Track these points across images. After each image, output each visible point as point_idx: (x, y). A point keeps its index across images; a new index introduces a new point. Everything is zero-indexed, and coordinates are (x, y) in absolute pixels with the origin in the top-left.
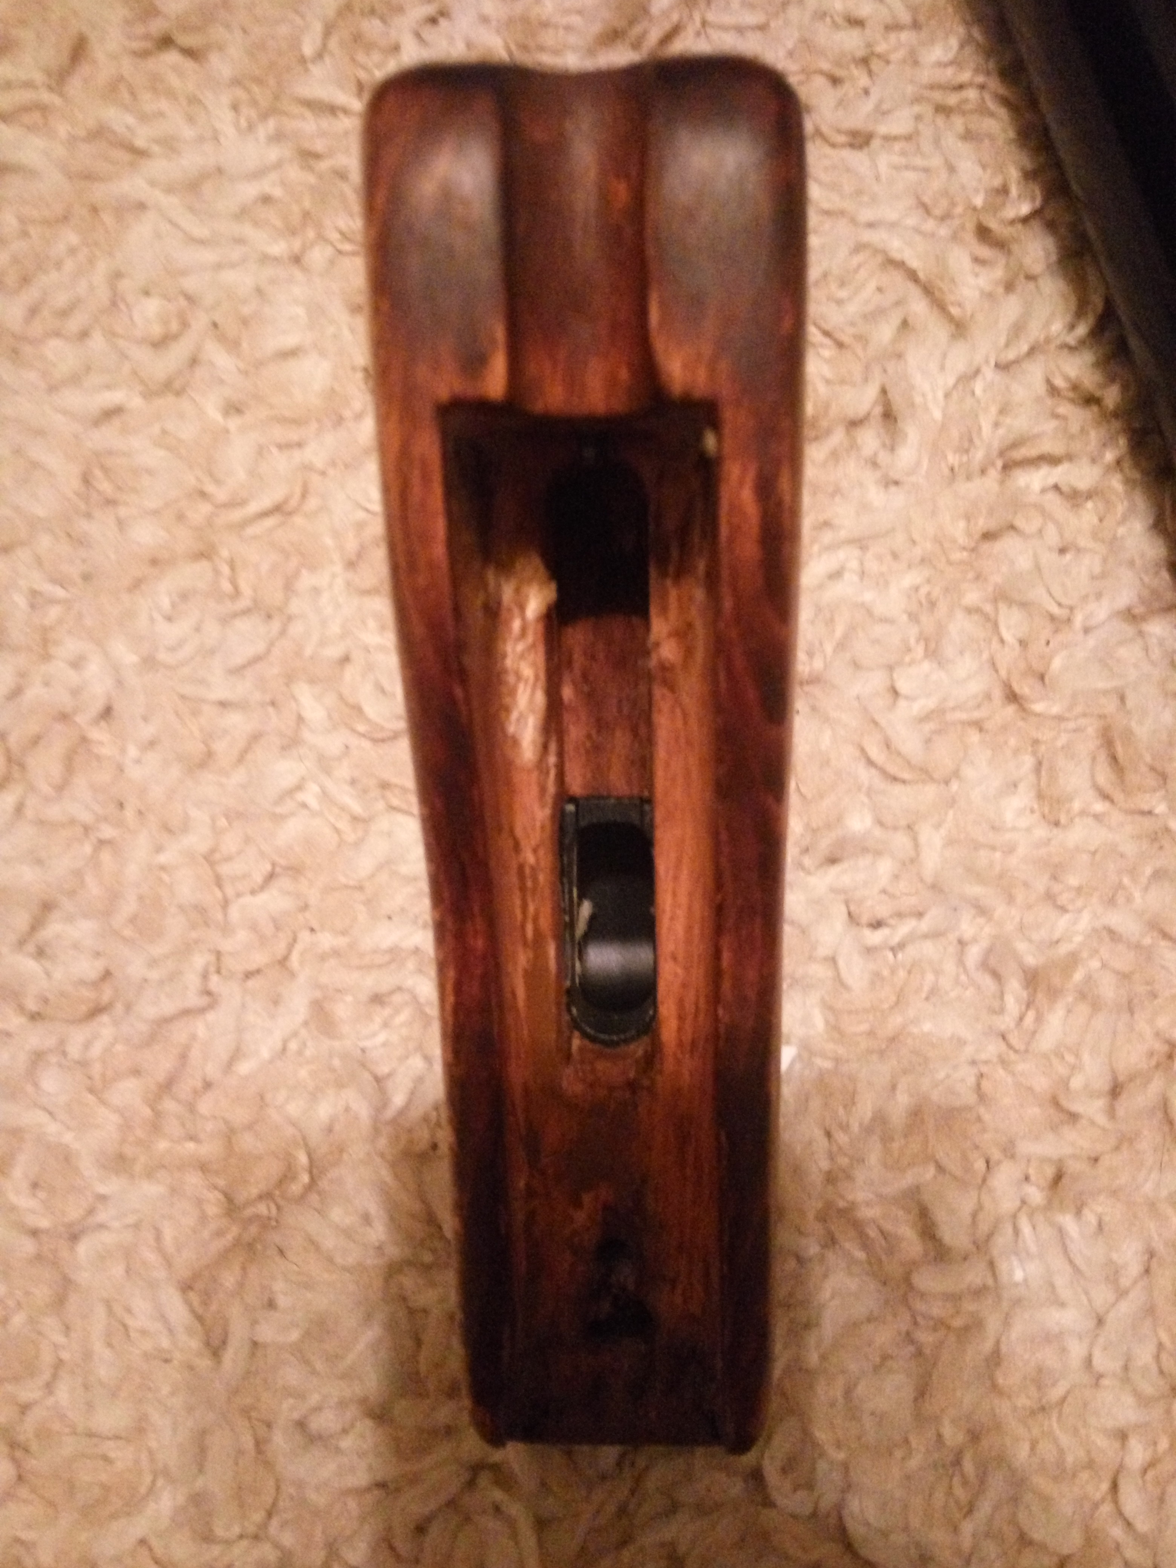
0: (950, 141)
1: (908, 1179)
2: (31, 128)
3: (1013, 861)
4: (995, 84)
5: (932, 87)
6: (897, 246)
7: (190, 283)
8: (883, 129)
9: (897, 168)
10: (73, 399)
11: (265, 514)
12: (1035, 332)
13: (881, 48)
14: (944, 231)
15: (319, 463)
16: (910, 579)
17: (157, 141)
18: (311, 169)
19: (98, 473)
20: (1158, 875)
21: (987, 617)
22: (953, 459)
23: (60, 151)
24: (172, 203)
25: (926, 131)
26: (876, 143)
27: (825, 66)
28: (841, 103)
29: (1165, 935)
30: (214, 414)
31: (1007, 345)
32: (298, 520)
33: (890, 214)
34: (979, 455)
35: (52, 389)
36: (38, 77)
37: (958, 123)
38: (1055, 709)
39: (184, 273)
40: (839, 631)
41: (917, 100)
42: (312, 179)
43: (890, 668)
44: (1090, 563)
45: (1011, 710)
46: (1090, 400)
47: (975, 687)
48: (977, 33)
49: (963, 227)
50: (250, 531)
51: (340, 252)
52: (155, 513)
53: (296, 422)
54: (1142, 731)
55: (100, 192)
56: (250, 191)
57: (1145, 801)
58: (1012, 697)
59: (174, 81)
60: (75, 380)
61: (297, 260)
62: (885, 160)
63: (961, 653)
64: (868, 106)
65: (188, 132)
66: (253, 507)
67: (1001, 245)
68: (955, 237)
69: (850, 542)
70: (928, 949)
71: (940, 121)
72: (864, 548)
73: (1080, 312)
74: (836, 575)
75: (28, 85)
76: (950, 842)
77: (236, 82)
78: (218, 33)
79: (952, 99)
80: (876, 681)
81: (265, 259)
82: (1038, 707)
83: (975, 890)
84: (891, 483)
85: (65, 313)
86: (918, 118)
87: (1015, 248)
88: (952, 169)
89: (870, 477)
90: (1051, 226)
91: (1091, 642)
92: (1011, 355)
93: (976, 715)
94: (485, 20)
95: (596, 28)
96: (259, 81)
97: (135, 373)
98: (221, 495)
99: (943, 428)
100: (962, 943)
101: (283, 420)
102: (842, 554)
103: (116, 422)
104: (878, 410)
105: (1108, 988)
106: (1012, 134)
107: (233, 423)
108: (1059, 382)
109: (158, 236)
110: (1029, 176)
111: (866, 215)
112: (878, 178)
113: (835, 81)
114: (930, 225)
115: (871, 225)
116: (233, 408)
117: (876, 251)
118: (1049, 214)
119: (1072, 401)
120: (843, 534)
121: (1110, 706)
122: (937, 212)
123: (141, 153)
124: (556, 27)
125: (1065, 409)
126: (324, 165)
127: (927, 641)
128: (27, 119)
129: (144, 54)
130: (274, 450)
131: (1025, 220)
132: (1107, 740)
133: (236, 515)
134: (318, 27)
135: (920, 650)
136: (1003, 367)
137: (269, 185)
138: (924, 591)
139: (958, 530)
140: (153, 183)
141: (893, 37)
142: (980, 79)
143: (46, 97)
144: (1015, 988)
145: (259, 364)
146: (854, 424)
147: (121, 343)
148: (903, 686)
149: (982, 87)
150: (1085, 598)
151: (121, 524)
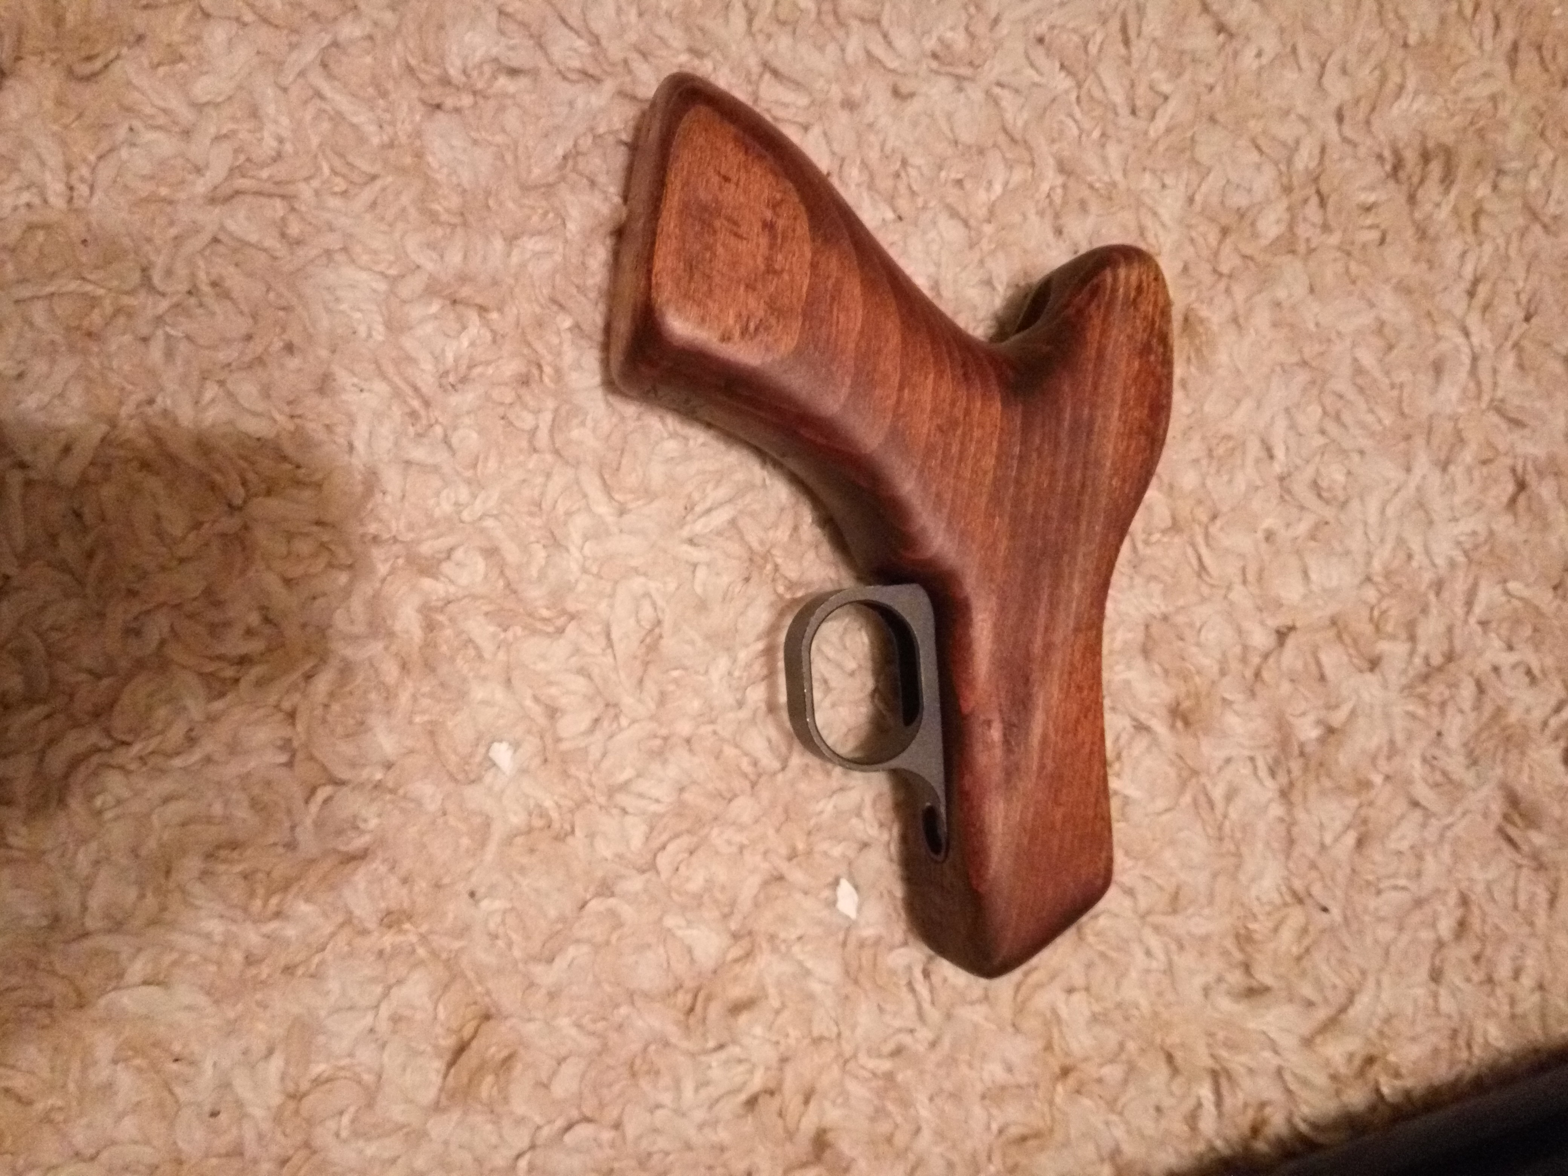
0: (1434, 1039)
1: (772, 991)
2: (1465, 390)
3: (964, 1069)
4: (1470, 1073)
5: (1471, 1029)
6: (1363, 1000)
7: (1355, 504)
8: (1443, 992)
9: (1415, 1001)
10: (1281, 424)
11: (1200, 559)
12: (1303, 1093)
13: (1499, 992)
14: (1372, 1033)
15: (1233, 596)
16: (1144, 1003)
17: (1453, 481)
18: (1430, 586)
19: (1231, 444)
20: (951, 1165)
21: (1117, 1055)
22: (1221, 1035)
23: (1448, 410)
24: (1410, 491)
25: (1440, 1022)
26: (1433, 986)
27: (1489, 951)
28: (1461, 962)
29: (914, 1169)
30: (1267, 523)
31: (1295, 1075)
32: (1195, 580)
33: (1385, 996)
34: (1224, 1053)
35: (1287, 410)
36: (1500, 394)
37: (1445, 1045)
38: (1058, 1100)
39: (1362, 499)
40: (1113, 954)
41: (1462, 1015)
42: (1423, 588)
43: (1087, 989)
44: (1149, 1126)
45: (1057, 1070)
46: (1255, 1131)
47: (1074, 1046)
48: (1507, 1060)
49: (1374, 1045)
50: (1190, 551)
51: (1372, 609)
52: (1204, 485)
53: (1260, 578)
54: (1043, 1159)
55: (1419, 441)
56: (1416, 545)
57: (997, 1158)
58: (1065, 1072)
59: (1494, 492)
60: (1293, 426)
61: (1368, 579)
62: (1420, 992)
63: (1095, 1038)
64: (1458, 981)
65: (1458, 500)
66: (1204, 551)
67: (1361, 1073)
68: (1368, 1040)
69: (1170, 963)
70: (911, 1008)
71: (1447, 1032)
72: (1165, 972)
73: (1314, 1126)
74: (1148, 953)
75: (1495, 384)
76: (976, 1026)
77: (1491, 533)
78: (1525, 521)
79: (1461, 1042)
80: (1079, 980)
81: (1369, 555)
82: (1060, 1088)
83: (947, 1042)
84: (1206, 991)
85: (1338, 418)
86: (1449, 1017)
87: (1360, 1082)
88: (1414, 1039)
89: (1210, 978)
90: (1373, 1109)
91: (1101, 1126)
92: (1288, 1077)
93: (1056, 1048)
94: (1528, 710)
95: (1519, 789)
96: (1491, 551)
97: (1297, 467)
98: (1214, 529)
99: (1243, 1030)
100: (912, 1031)
101: (1261, 572)
102: (1162, 957)
103: (1263, 454)
104: (1254, 984)
105: (884, 1127)
106: (1436, 1082)
107: (1260, 535)
108: (1268, 1110)
109: (1388, 482)
110: (1407, 1094)
111: (1386, 980)
112: (1409, 987)
113: (1477, 958)
114: (1376, 1023)
115: (1378, 983)
116: (1269, 536)
117: (1360, 984)
118: (1381, 1107)
119: (1255, 1119)
120: (1175, 958)
121: (1059, 1136)
122: (1386, 1029)
123: (1444, 466)
124: (1521, 760)
125: (1251, 1113)
126: (1432, 597)
127: (1105, 1015)
128: (1472, 385)
129: (1513, 470)
130: (1241, 564)
131: (1378, 1091)
132: (1037, 1135)
133: (1200, 540)
134: (1526, 593)
135: (1097, 1008)
136: (1279, 1072)
137: (1419, 559)
138: (1136, 1012)
139: (1173, 1039)
140: (1424, 477)
141: (1505, 1000)
142: (1475, 1061)
143: (1486, 398)
144: (886, 1065)
145: (1298, 553)
146: (1247, 968)
147: (1317, 458)
148: (1076, 997)
149: (1469, 1063)
150: (1127, 1123)
151: (1196, 461)
